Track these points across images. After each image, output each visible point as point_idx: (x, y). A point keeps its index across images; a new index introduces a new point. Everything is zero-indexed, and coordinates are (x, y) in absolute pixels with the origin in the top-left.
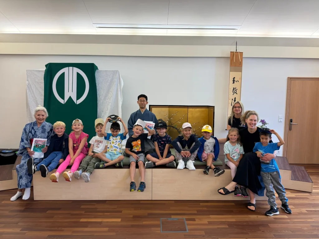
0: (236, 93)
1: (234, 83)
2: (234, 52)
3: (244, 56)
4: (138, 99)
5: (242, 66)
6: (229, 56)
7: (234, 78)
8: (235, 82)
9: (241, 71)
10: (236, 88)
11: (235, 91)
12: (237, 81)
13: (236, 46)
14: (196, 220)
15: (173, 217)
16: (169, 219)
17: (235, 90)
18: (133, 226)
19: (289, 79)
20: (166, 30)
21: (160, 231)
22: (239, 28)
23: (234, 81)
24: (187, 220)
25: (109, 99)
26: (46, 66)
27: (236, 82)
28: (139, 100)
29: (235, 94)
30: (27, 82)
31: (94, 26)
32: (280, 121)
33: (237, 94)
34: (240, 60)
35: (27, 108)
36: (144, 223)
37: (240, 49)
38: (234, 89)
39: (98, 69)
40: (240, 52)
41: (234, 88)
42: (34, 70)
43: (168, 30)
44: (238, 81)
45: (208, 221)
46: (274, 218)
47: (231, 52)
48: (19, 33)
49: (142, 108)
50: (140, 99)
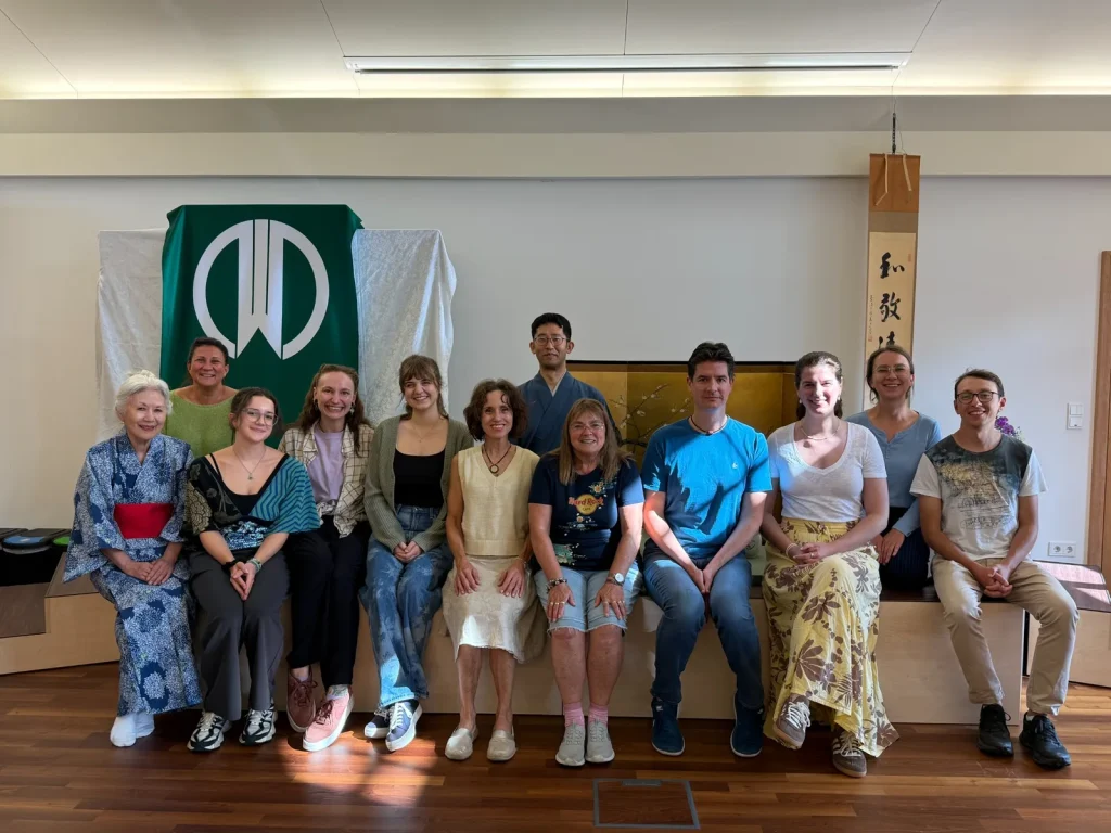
0: (894, 313)
1: (885, 274)
2: (884, 155)
3: (923, 171)
4: (534, 331)
5: (916, 211)
6: (867, 172)
7: (887, 256)
8: (891, 271)
9: (912, 227)
10: (894, 294)
11: (892, 308)
12: (899, 269)
13: (891, 133)
14: (730, 786)
15: (641, 775)
16: (628, 783)
17: (889, 304)
18: (487, 803)
19: (1108, 257)
20: (620, 74)
21: (591, 823)
22: (904, 64)
23: (885, 266)
24: (697, 786)
25: (401, 340)
26: (172, 216)
27: (895, 270)
28: (536, 336)
29: (892, 319)
30: (101, 277)
31: (349, 66)
32: (1072, 424)
33: (898, 318)
34: (909, 183)
35: (99, 375)
36: (532, 792)
37: (908, 144)
38: (885, 301)
39: (362, 227)
40: (908, 157)
41: (886, 296)
42: (124, 234)
43: (627, 74)
44: (903, 269)
45: (777, 794)
46: (1040, 790)
47: (872, 156)
48: (75, 97)
49: (547, 367)
50: (540, 330)
